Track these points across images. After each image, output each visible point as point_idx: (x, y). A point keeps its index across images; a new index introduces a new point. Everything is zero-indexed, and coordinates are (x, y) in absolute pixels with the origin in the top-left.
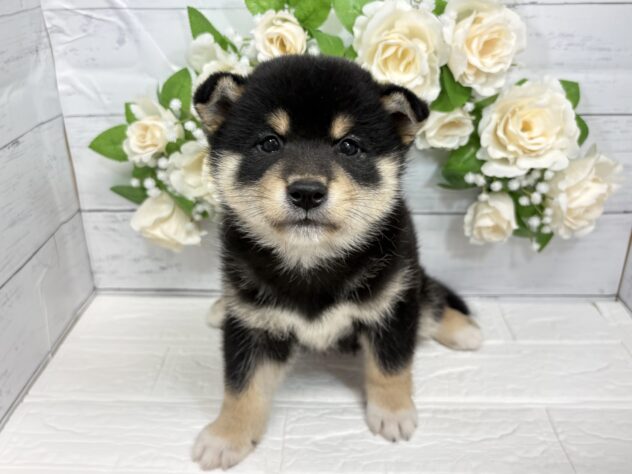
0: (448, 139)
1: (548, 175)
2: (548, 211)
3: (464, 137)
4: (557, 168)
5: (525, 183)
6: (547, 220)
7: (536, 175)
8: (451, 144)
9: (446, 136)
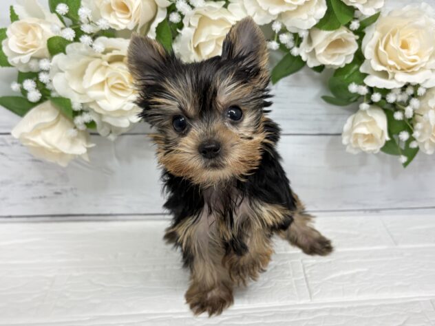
0: (337, 57)
1: (421, 91)
2: (419, 126)
3: (350, 55)
4: (428, 85)
5: (400, 98)
6: (416, 134)
7: (410, 91)
8: (339, 62)
9: (334, 55)
